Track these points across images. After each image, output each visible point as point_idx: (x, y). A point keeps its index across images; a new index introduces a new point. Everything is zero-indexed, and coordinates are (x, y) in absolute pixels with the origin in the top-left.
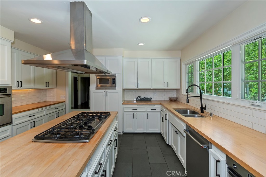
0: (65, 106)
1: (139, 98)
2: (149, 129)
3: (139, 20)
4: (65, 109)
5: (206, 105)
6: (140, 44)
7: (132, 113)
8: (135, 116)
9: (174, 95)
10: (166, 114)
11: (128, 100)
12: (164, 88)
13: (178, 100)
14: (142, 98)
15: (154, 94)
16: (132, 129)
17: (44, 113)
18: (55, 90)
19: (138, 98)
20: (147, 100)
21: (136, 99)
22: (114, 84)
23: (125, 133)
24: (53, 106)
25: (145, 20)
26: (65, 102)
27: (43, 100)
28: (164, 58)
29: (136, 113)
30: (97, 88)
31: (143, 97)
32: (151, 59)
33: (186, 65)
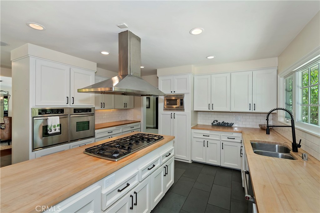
0: (140, 125)
1: (216, 123)
2: (225, 163)
3: (190, 33)
4: (141, 128)
5: (301, 140)
6: (209, 58)
7: (203, 140)
8: (206, 144)
10: (242, 147)
11: (202, 124)
14: (220, 123)
15: (237, 118)
16: (202, 159)
17: (121, 131)
18: (133, 110)
19: (214, 122)
20: (227, 125)
21: (212, 124)
22: (182, 105)
23: (194, 162)
24: (128, 125)
25: (196, 32)
26: (140, 121)
27: (124, 119)
28: (250, 71)
29: (207, 140)
30: (165, 109)
31: (221, 121)
32: (229, 74)
33: (285, 77)
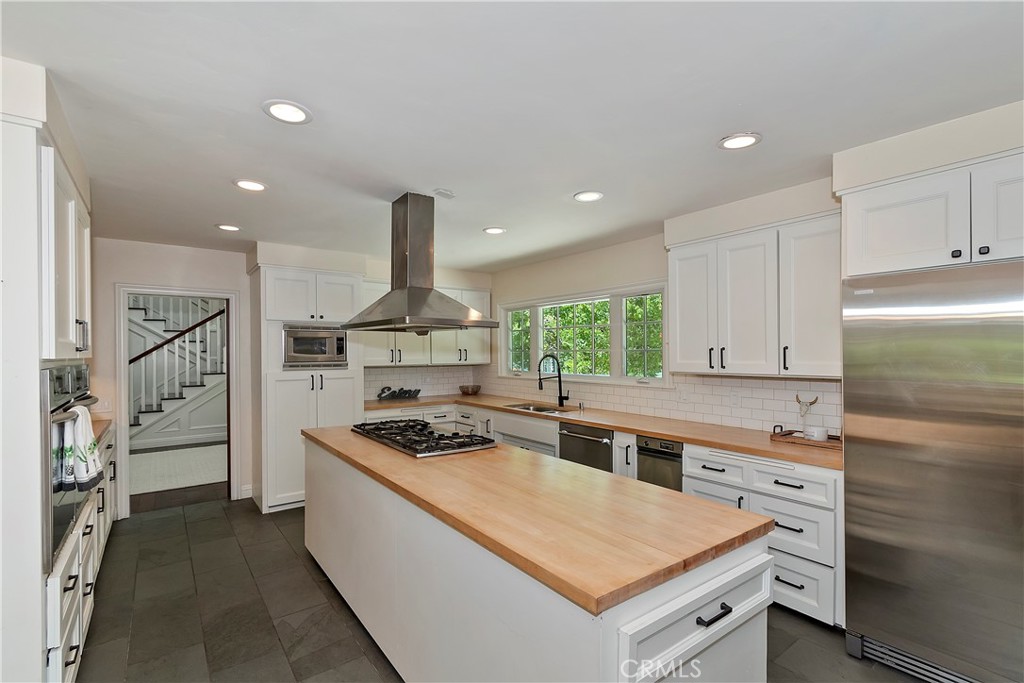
1: (387, 393)
9: (469, 381)
10: (489, 420)
12: (457, 362)
13: (482, 391)
14: (395, 392)
15: (426, 378)
19: (383, 391)
20: (407, 395)
21: (379, 395)
22: (341, 353)
30: (289, 365)
31: (395, 388)
33: (508, 310)
